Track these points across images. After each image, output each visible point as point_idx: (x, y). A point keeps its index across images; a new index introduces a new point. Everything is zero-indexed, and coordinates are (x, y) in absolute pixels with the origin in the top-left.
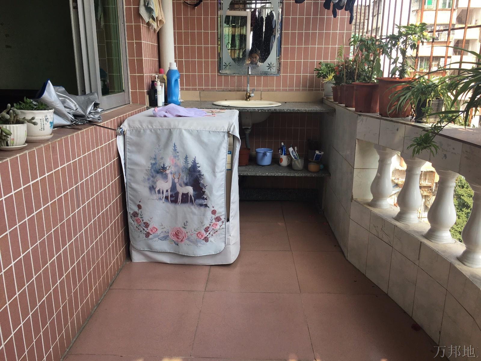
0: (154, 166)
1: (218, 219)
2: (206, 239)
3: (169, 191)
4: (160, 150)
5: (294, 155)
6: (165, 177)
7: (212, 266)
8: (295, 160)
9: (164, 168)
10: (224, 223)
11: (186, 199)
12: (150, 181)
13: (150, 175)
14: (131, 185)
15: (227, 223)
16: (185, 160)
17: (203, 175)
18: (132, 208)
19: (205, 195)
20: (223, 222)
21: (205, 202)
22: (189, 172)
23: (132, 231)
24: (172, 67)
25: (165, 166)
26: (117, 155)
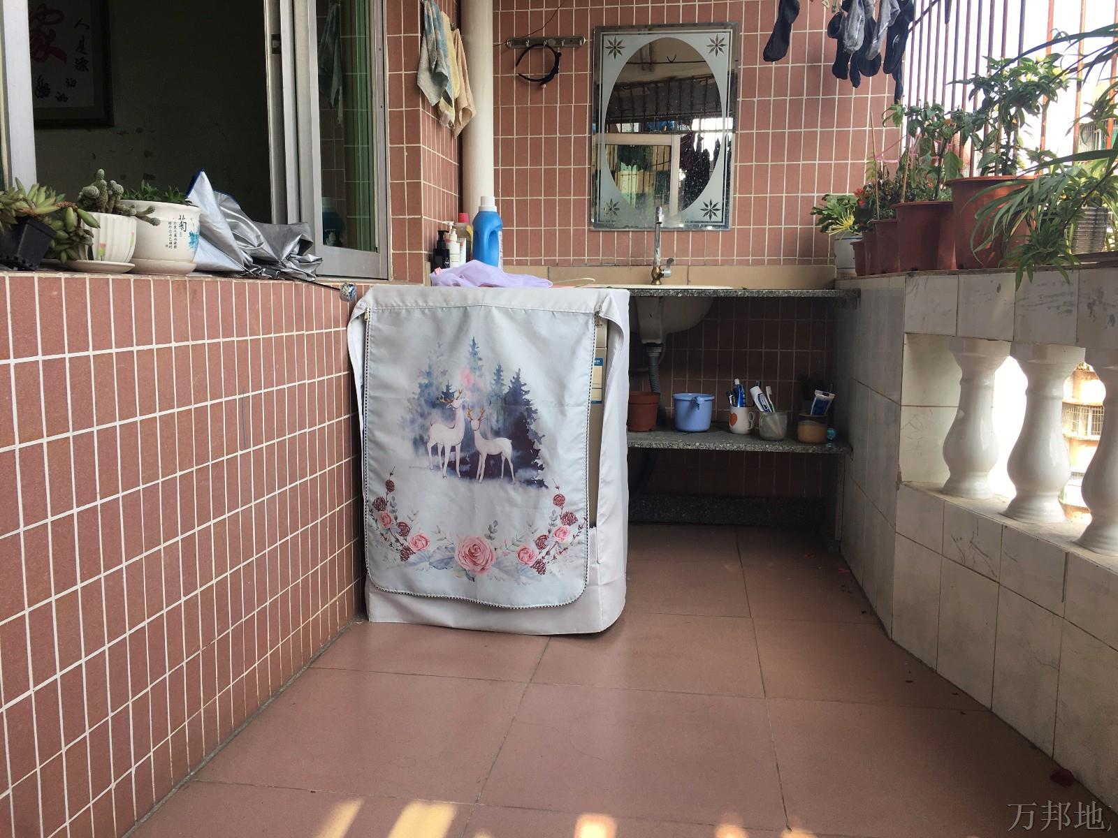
0: (427, 391)
1: (569, 519)
2: (540, 567)
3: (458, 449)
4: (442, 355)
5: (764, 403)
6: (450, 416)
7: (553, 638)
8: (765, 413)
9: (448, 396)
10: (583, 530)
11: (495, 468)
12: (416, 425)
13: (417, 411)
14: (374, 436)
15: (591, 531)
16: (495, 378)
17: (535, 412)
18: (373, 489)
19: (539, 459)
20: (580, 528)
21: (538, 475)
22: (504, 405)
23: (371, 544)
24: (486, 206)
25: (451, 391)
26: (346, 366)
